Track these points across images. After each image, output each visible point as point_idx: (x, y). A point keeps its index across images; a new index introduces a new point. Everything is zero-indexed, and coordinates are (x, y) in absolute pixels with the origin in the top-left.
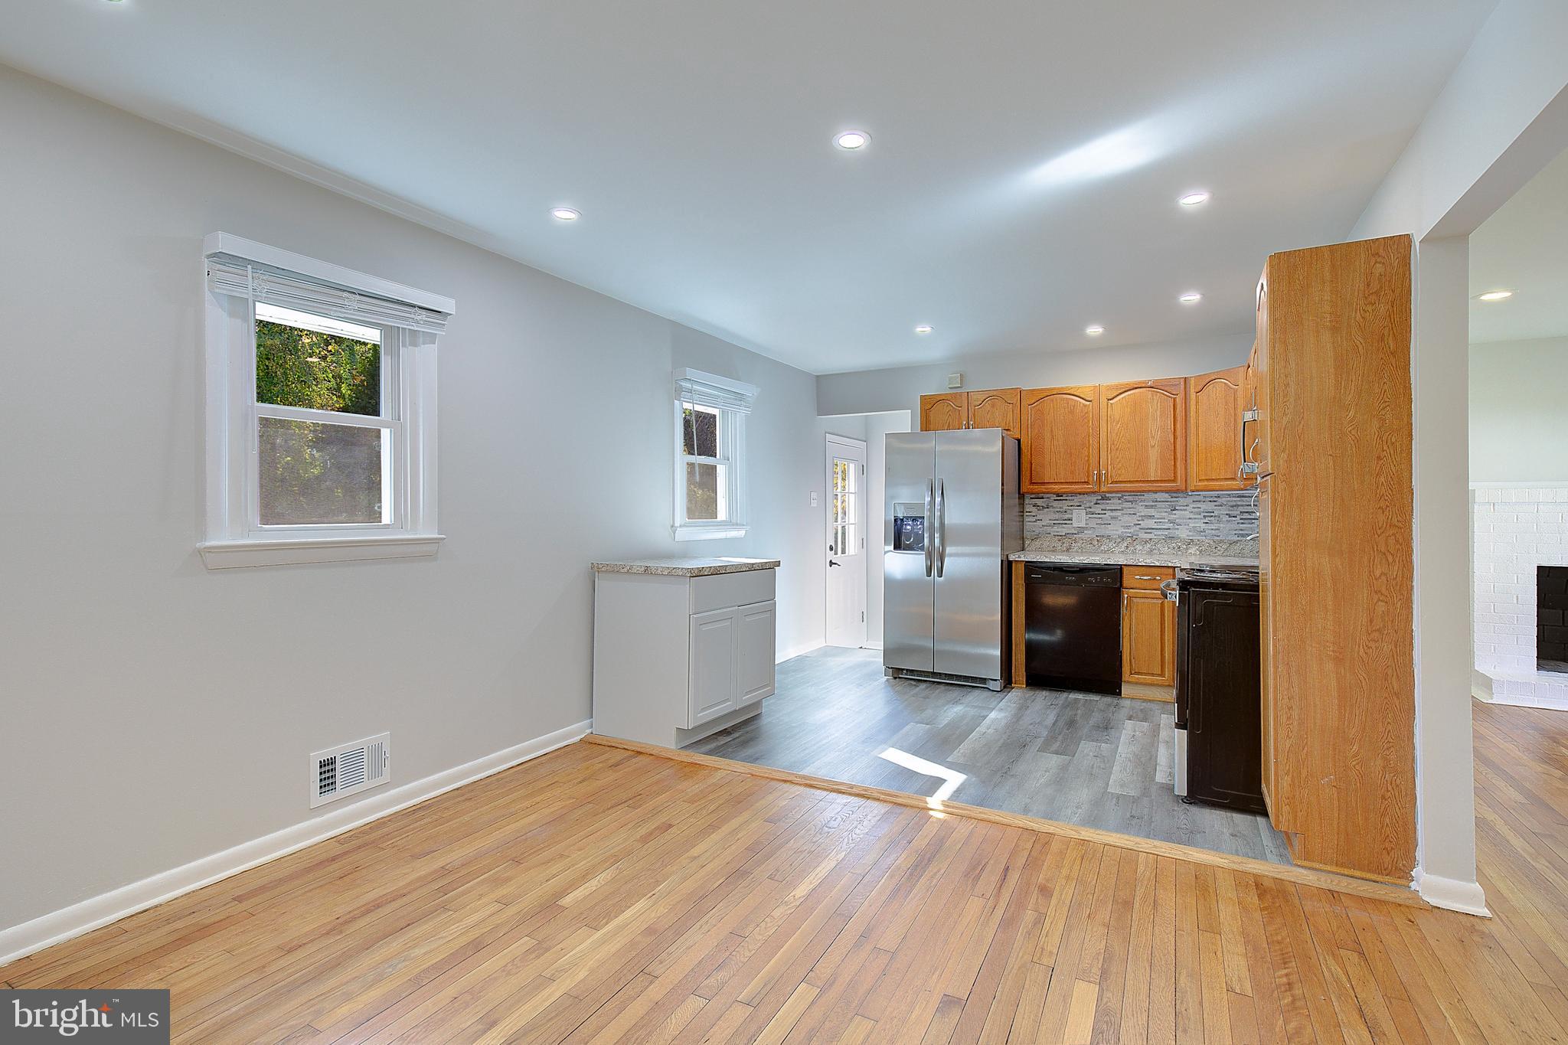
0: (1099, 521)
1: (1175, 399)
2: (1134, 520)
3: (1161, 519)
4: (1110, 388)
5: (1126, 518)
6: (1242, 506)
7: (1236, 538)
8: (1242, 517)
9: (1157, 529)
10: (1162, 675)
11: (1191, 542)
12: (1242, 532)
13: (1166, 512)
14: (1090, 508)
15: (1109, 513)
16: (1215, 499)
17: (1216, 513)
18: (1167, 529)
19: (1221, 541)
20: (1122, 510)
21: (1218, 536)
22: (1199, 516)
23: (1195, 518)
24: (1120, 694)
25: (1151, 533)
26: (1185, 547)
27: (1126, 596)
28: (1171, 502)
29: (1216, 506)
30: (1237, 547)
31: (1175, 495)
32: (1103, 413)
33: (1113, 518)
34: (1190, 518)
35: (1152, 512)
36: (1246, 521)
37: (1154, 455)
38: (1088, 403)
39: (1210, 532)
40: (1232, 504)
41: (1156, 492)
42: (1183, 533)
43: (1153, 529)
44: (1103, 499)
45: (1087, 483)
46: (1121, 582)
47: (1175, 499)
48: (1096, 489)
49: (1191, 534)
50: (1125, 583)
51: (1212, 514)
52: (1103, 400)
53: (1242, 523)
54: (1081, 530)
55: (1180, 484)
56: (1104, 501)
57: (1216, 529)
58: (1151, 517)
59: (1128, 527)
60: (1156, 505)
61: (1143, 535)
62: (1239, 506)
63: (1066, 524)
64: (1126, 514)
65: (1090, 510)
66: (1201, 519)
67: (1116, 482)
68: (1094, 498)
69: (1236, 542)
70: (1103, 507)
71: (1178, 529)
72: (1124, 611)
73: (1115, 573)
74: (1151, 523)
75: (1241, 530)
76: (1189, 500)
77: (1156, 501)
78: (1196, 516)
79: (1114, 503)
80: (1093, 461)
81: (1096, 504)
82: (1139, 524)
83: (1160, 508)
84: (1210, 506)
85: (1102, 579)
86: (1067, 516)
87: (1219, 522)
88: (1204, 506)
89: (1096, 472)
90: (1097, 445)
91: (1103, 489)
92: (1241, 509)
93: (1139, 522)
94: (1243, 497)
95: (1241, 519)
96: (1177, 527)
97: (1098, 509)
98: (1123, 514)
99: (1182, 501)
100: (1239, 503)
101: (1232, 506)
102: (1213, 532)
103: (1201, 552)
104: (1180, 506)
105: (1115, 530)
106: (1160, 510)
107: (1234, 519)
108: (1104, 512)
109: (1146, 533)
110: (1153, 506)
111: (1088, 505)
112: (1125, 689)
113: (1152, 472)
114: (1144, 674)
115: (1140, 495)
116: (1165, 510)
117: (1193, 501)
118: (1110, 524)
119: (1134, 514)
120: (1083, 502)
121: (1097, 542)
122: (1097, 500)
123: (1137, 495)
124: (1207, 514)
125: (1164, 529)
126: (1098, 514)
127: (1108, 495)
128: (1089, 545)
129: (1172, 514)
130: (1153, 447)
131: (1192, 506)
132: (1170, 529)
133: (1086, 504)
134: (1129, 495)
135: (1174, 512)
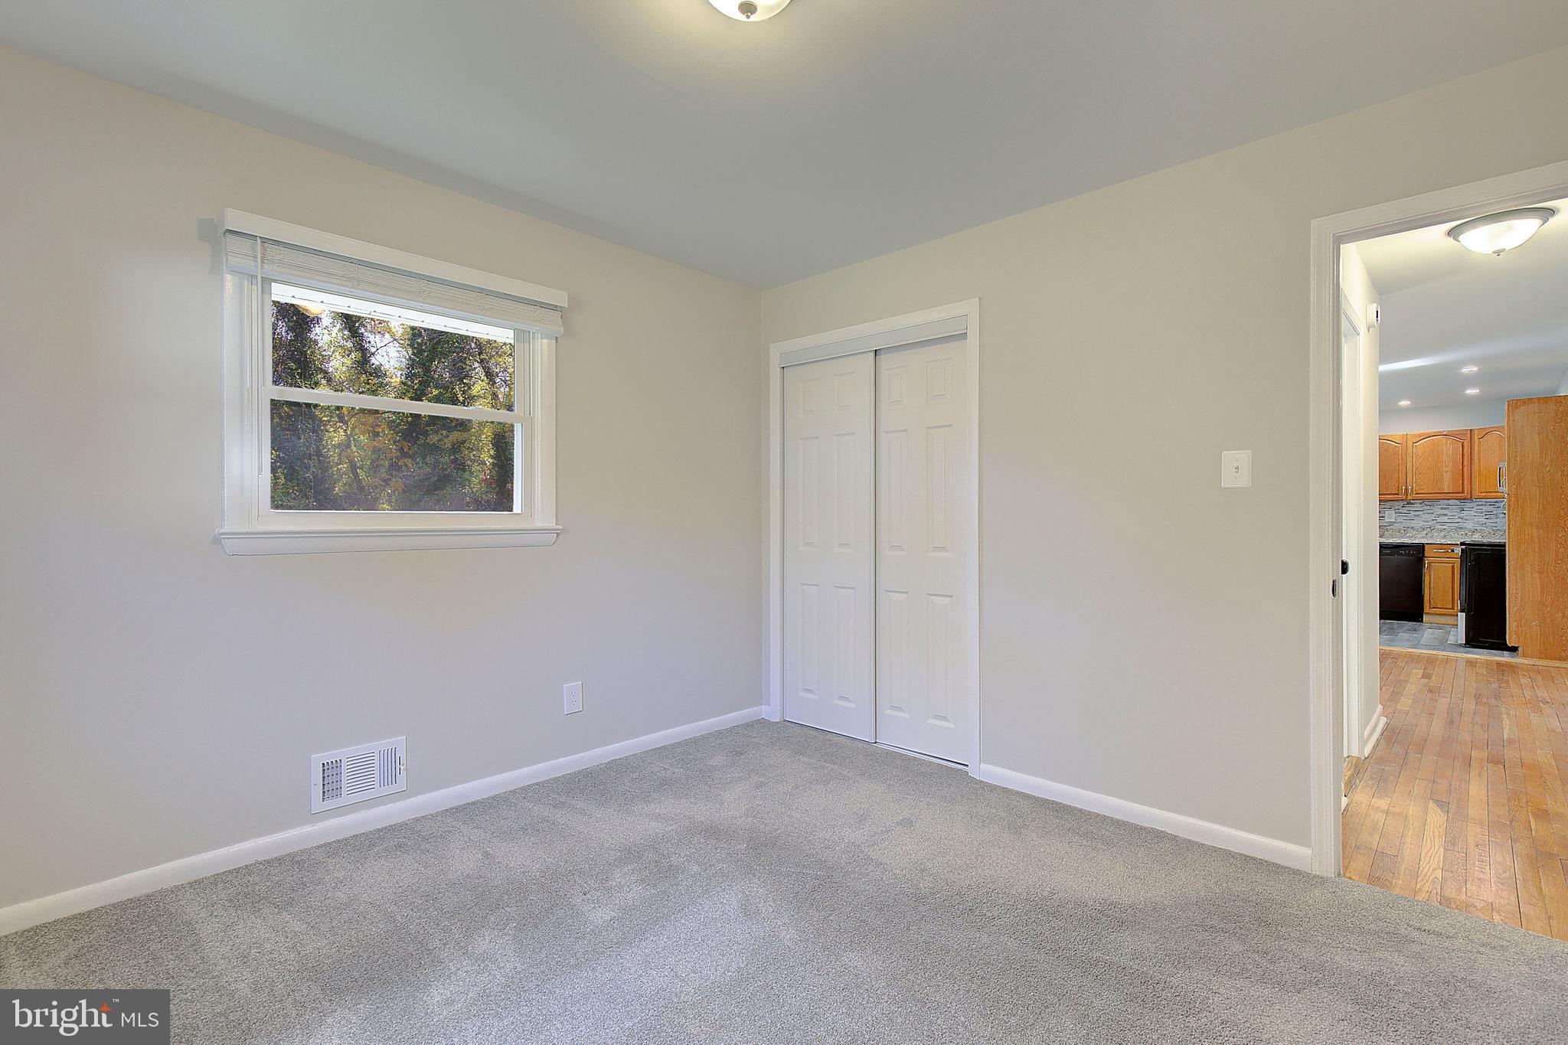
0: (1406, 518)
1: (1463, 442)
2: (1432, 517)
3: (1453, 516)
4: (1413, 436)
5: (1426, 516)
9: (1449, 522)
10: (1453, 608)
13: (1457, 512)
14: (1395, 510)
15: (1414, 512)
16: (1494, 504)
17: (1495, 512)
18: (1457, 522)
19: (1498, 530)
20: (1423, 511)
21: (1498, 526)
22: (1481, 514)
23: (1478, 516)
24: (1422, 621)
25: (1445, 525)
26: (1472, 533)
27: (1427, 561)
28: (1460, 505)
29: (1494, 508)
31: (1463, 501)
32: (1410, 450)
33: (1416, 516)
34: (1475, 516)
35: (1446, 512)
37: (1447, 476)
38: (1398, 445)
39: (1490, 524)
41: (1449, 499)
42: (1469, 524)
43: (1446, 522)
44: (1408, 504)
45: (1397, 494)
46: (1423, 554)
47: (1462, 504)
48: (1404, 497)
49: (1476, 525)
50: (1427, 553)
51: (1491, 513)
52: (1410, 443)
54: (1391, 524)
55: (1466, 494)
56: (1409, 506)
58: (1445, 515)
59: (1428, 521)
60: (1449, 508)
61: (1438, 527)
64: (1426, 513)
65: (1398, 511)
66: (1485, 515)
67: (1419, 493)
68: (1401, 503)
70: (1409, 509)
71: (1465, 522)
72: (1426, 570)
73: (1421, 548)
74: (1445, 519)
76: (1474, 504)
77: (1449, 505)
78: (1479, 514)
79: (1417, 507)
80: (1402, 480)
81: (1403, 507)
82: (1436, 520)
83: (1452, 509)
84: (1490, 508)
85: (1413, 552)
87: (1498, 517)
88: (1485, 508)
89: (1403, 487)
90: (1405, 471)
91: (1409, 497)
93: (1436, 518)
97: (1404, 510)
98: (1424, 513)
99: (1468, 505)
104: (1467, 508)
105: (1417, 523)
106: (1452, 511)
108: (1410, 512)
109: (1441, 525)
110: (1446, 508)
111: (1397, 508)
112: (1425, 618)
113: (1446, 487)
114: (1440, 608)
115: (1437, 501)
116: (1455, 510)
117: (1477, 505)
118: (1413, 520)
119: (1433, 513)
120: (1393, 506)
121: (1403, 531)
122: (1404, 504)
123: (1434, 501)
124: (1488, 513)
125: (1455, 522)
126: (1405, 513)
127: (1412, 502)
128: (1398, 533)
129: (1461, 513)
130: (1446, 472)
131: (1475, 508)
132: (1459, 523)
133: (1395, 507)
134: (1429, 502)
135: (1463, 512)
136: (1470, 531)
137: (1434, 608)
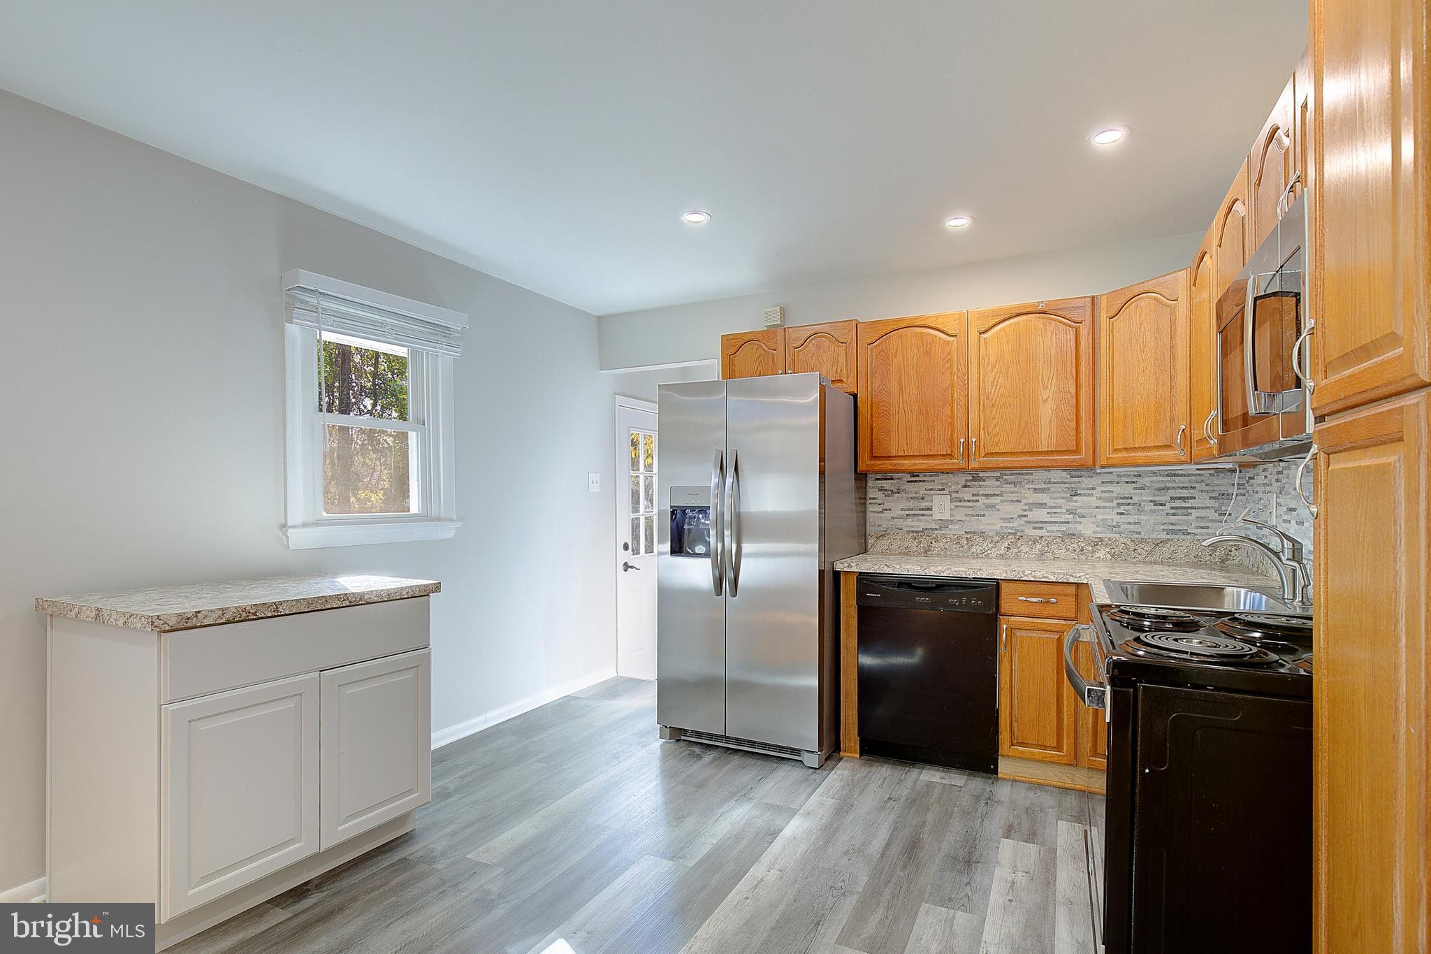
0: (969, 512)
1: (1077, 330)
2: (1016, 510)
3: (1056, 508)
4: (983, 315)
5: (1007, 507)
7: (1164, 536)
8: (1173, 505)
9: (1050, 522)
11: (1098, 542)
12: (1174, 527)
13: (1063, 498)
14: (957, 492)
15: (982, 500)
16: (1135, 479)
17: (1135, 499)
18: (1064, 523)
19: (1143, 541)
20: (1002, 495)
21: (1139, 533)
22: (1111, 504)
23: (1105, 507)
24: (995, 771)
25: (1040, 528)
26: (1090, 548)
27: (1005, 627)
28: (1070, 483)
29: (1135, 489)
30: (1166, 550)
31: (1074, 473)
32: (973, 352)
33: (989, 506)
34: (1097, 507)
35: (1043, 498)
36: (1179, 511)
37: (1047, 412)
38: (953, 338)
39: (1127, 526)
40: (1158, 486)
41: (1048, 468)
42: (1088, 528)
43: (1045, 522)
44: (975, 479)
45: (950, 456)
46: (998, 607)
47: (1075, 479)
48: (963, 464)
49: (1098, 529)
50: (1005, 606)
51: (1130, 501)
52: (973, 333)
53: (1174, 514)
54: (944, 524)
55: (1085, 456)
56: (976, 483)
57: (1135, 523)
58: (1043, 505)
59: (1010, 520)
60: (1049, 489)
61: (1030, 532)
63: (923, 515)
64: (1007, 501)
65: (957, 495)
66: (1114, 507)
67: (992, 454)
68: (962, 478)
69: (1164, 542)
70: (974, 490)
71: (1080, 523)
72: (1002, 650)
73: (990, 591)
74: (1041, 514)
75: (1172, 524)
76: (1096, 480)
77: (1050, 483)
78: (1106, 504)
79: (990, 486)
80: (959, 424)
81: (965, 486)
82: (1025, 516)
83: (1055, 492)
84: (1127, 490)
85: (969, 601)
86: (924, 504)
87: (1140, 512)
88: (1117, 490)
89: (962, 440)
90: (964, 401)
91: (973, 465)
92: (1173, 493)
93: (1026, 513)
94: (1175, 475)
95: (1172, 508)
96: (1079, 520)
97: (967, 494)
98: (1002, 501)
99: (1086, 482)
100: (1169, 485)
101: (1159, 489)
102: (1131, 526)
103: (1113, 556)
104: (1083, 489)
105: (992, 523)
106: (1055, 495)
107: (1161, 507)
108: (976, 498)
109: (1035, 528)
110: (1044, 489)
111: (954, 488)
112: (1004, 767)
113: (1045, 443)
114: (1032, 746)
115: (1027, 474)
116: (1062, 495)
117: (1103, 483)
118: (984, 515)
119: (1018, 501)
120: (946, 484)
121: (965, 542)
122: (966, 481)
123: (1022, 474)
124: (1122, 501)
125: (1061, 522)
126: (969, 501)
127: (981, 474)
128: (955, 546)
129: (1072, 501)
130: (1045, 401)
131: (1100, 489)
132: (1068, 523)
133: (950, 487)
134: (1011, 474)
135: (1074, 498)
136: (1087, 540)
137: (1019, 744)
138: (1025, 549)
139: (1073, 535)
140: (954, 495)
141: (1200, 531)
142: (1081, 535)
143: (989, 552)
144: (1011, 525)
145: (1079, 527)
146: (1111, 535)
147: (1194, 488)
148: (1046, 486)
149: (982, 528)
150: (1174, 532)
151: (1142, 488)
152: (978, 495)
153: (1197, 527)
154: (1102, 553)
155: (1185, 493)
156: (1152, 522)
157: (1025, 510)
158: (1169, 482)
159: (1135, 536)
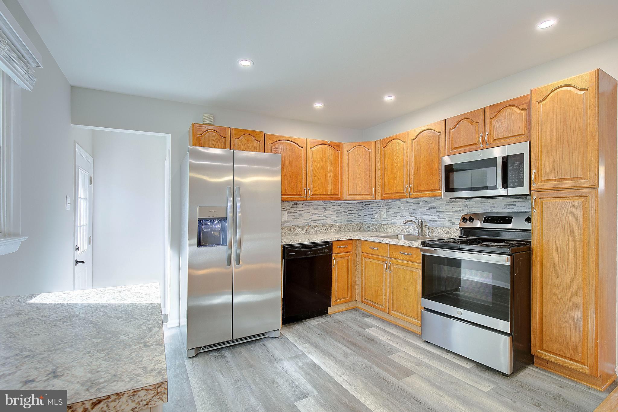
0: (293, 217)
1: (338, 153)
2: (308, 216)
3: (320, 215)
4: (311, 142)
5: (306, 215)
6: (349, 208)
7: (347, 223)
8: (349, 213)
9: (319, 220)
11: (332, 226)
12: (349, 220)
13: (322, 211)
14: (289, 209)
15: (298, 212)
16: (340, 205)
17: (340, 212)
18: (322, 220)
19: (343, 225)
20: (304, 210)
21: (341, 222)
22: (334, 213)
24: (327, 313)
25: (316, 222)
26: (330, 228)
29: (340, 208)
30: (348, 227)
31: (325, 202)
32: (308, 156)
33: (300, 215)
34: (331, 214)
35: (316, 211)
37: (330, 181)
38: (301, 148)
39: (338, 220)
40: (346, 207)
42: (329, 222)
43: (317, 220)
44: (295, 204)
45: (300, 195)
46: (332, 251)
47: (325, 205)
48: (305, 198)
49: (331, 222)
50: (334, 251)
51: (339, 212)
52: (308, 149)
53: (349, 216)
55: (340, 196)
56: (296, 206)
57: (340, 219)
58: (316, 214)
59: (307, 220)
60: (318, 208)
61: (313, 224)
62: (347, 208)
64: (306, 213)
66: (335, 214)
67: (314, 195)
70: (295, 209)
74: (315, 217)
75: (349, 219)
76: (331, 205)
77: (318, 206)
78: (333, 213)
79: (300, 207)
80: (304, 182)
81: (292, 207)
82: (311, 218)
83: (320, 209)
84: (338, 208)
87: (341, 215)
88: (336, 208)
89: (305, 189)
90: (306, 174)
91: (308, 199)
92: (349, 209)
93: (311, 217)
94: (349, 204)
95: (349, 214)
96: (326, 219)
97: (292, 210)
98: (304, 213)
99: (329, 205)
100: (348, 206)
101: (346, 208)
103: (335, 230)
104: (328, 208)
105: (301, 222)
106: (320, 210)
107: (346, 214)
108: (296, 212)
109: (314, 222)
110: (317, 208)
111: (288, 208)
112: (330, 310)
113: (330, 191)
114: (341, 299)
115: (312, 202)
116: (322, 210)
117: (332, 206)
118: (298, 218)
119: (309, 213)
120: (285, 206)
121: (293, 229)
122: (292, 205)
123: (310, 202)
124: (337, 212)
125: (321, 220)
126: (293, 213)
127: (297, 202)
128: (289, 231)
129: (324, 212)
130: (330, 177)
131: (332, 208)
132: (323, 220)
133: (287, 207)
134: (307, 203)
135: (325, 211)
136: (329, 225)
137: (337, 299)
138: (312, 230)
139: (325, 224)
140: (288, 211)
141: (355, 220)
142: (327, 224)
143: (300, 232)
144: (307, 222)
145: (326, 221)
146: (335, 223)
147: (353, 207)
148: (317, 207)
149: (298, 223)
150: (349, 221)
151: (342, 208)
152: (296, 211)
153: (354, 220)
154: (333, 230)
155: (351, 209)
156: (344, 218)
157: (311, 216)
158: (348, 205)
159: (340, 223)
